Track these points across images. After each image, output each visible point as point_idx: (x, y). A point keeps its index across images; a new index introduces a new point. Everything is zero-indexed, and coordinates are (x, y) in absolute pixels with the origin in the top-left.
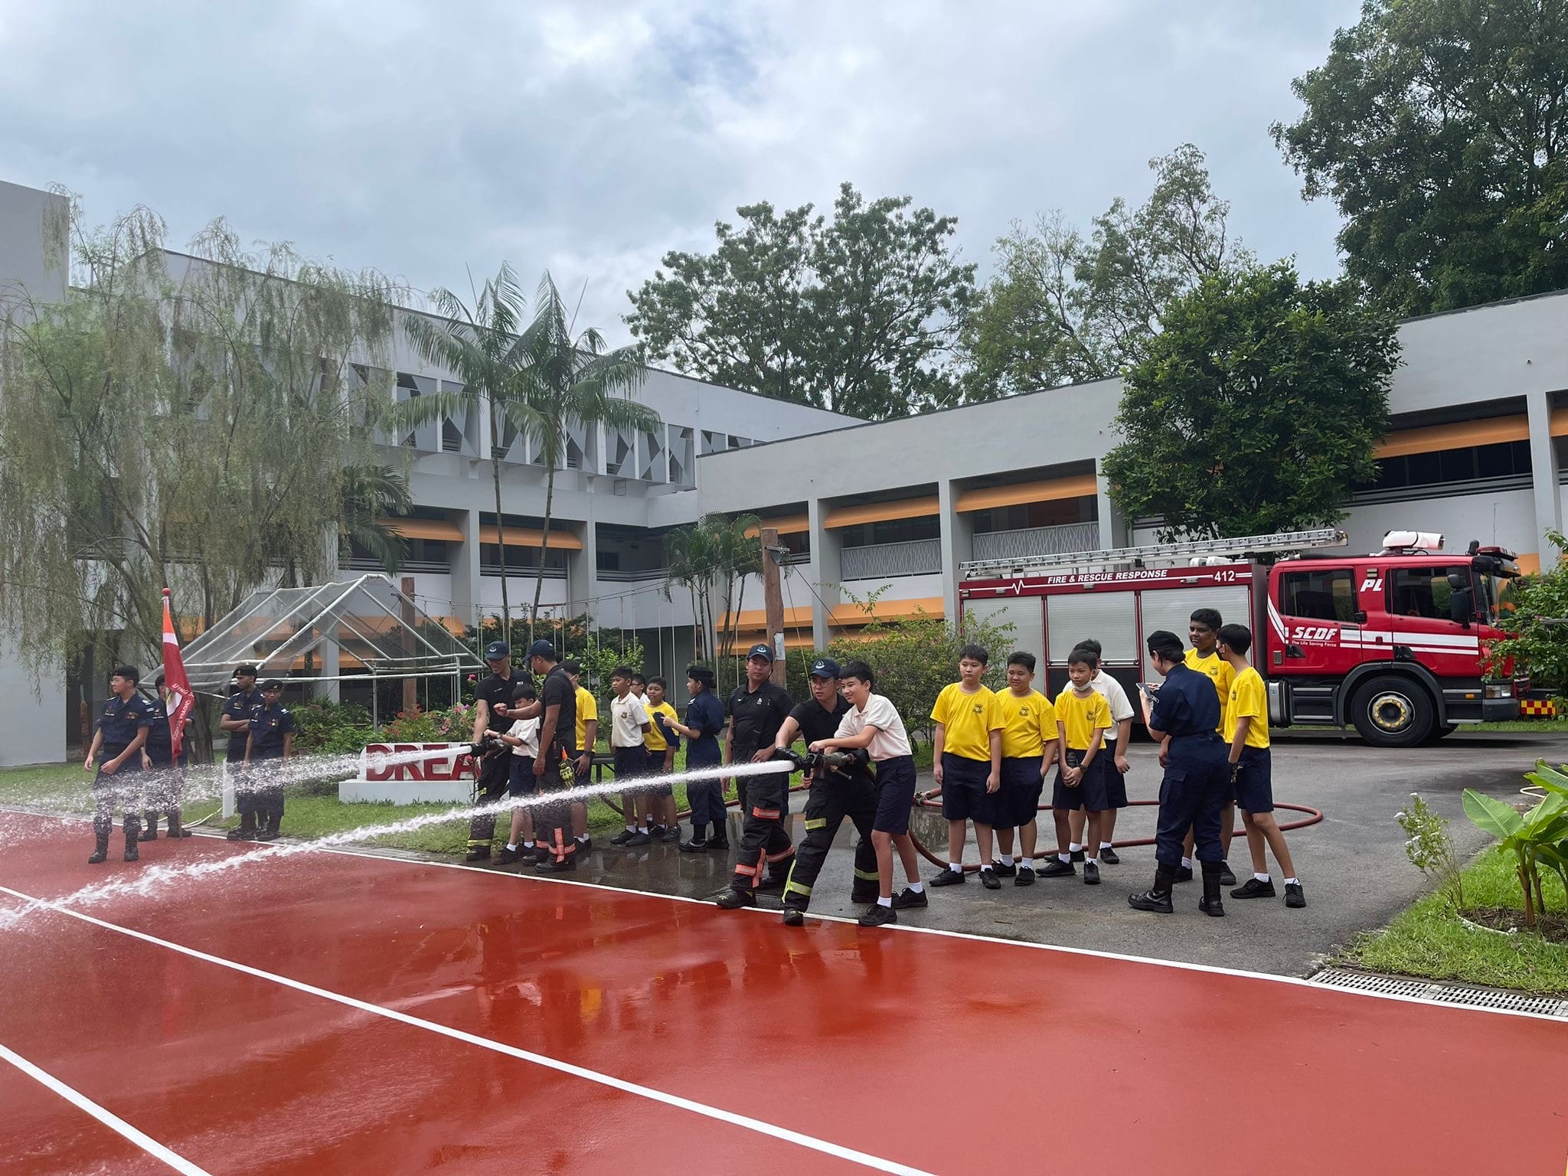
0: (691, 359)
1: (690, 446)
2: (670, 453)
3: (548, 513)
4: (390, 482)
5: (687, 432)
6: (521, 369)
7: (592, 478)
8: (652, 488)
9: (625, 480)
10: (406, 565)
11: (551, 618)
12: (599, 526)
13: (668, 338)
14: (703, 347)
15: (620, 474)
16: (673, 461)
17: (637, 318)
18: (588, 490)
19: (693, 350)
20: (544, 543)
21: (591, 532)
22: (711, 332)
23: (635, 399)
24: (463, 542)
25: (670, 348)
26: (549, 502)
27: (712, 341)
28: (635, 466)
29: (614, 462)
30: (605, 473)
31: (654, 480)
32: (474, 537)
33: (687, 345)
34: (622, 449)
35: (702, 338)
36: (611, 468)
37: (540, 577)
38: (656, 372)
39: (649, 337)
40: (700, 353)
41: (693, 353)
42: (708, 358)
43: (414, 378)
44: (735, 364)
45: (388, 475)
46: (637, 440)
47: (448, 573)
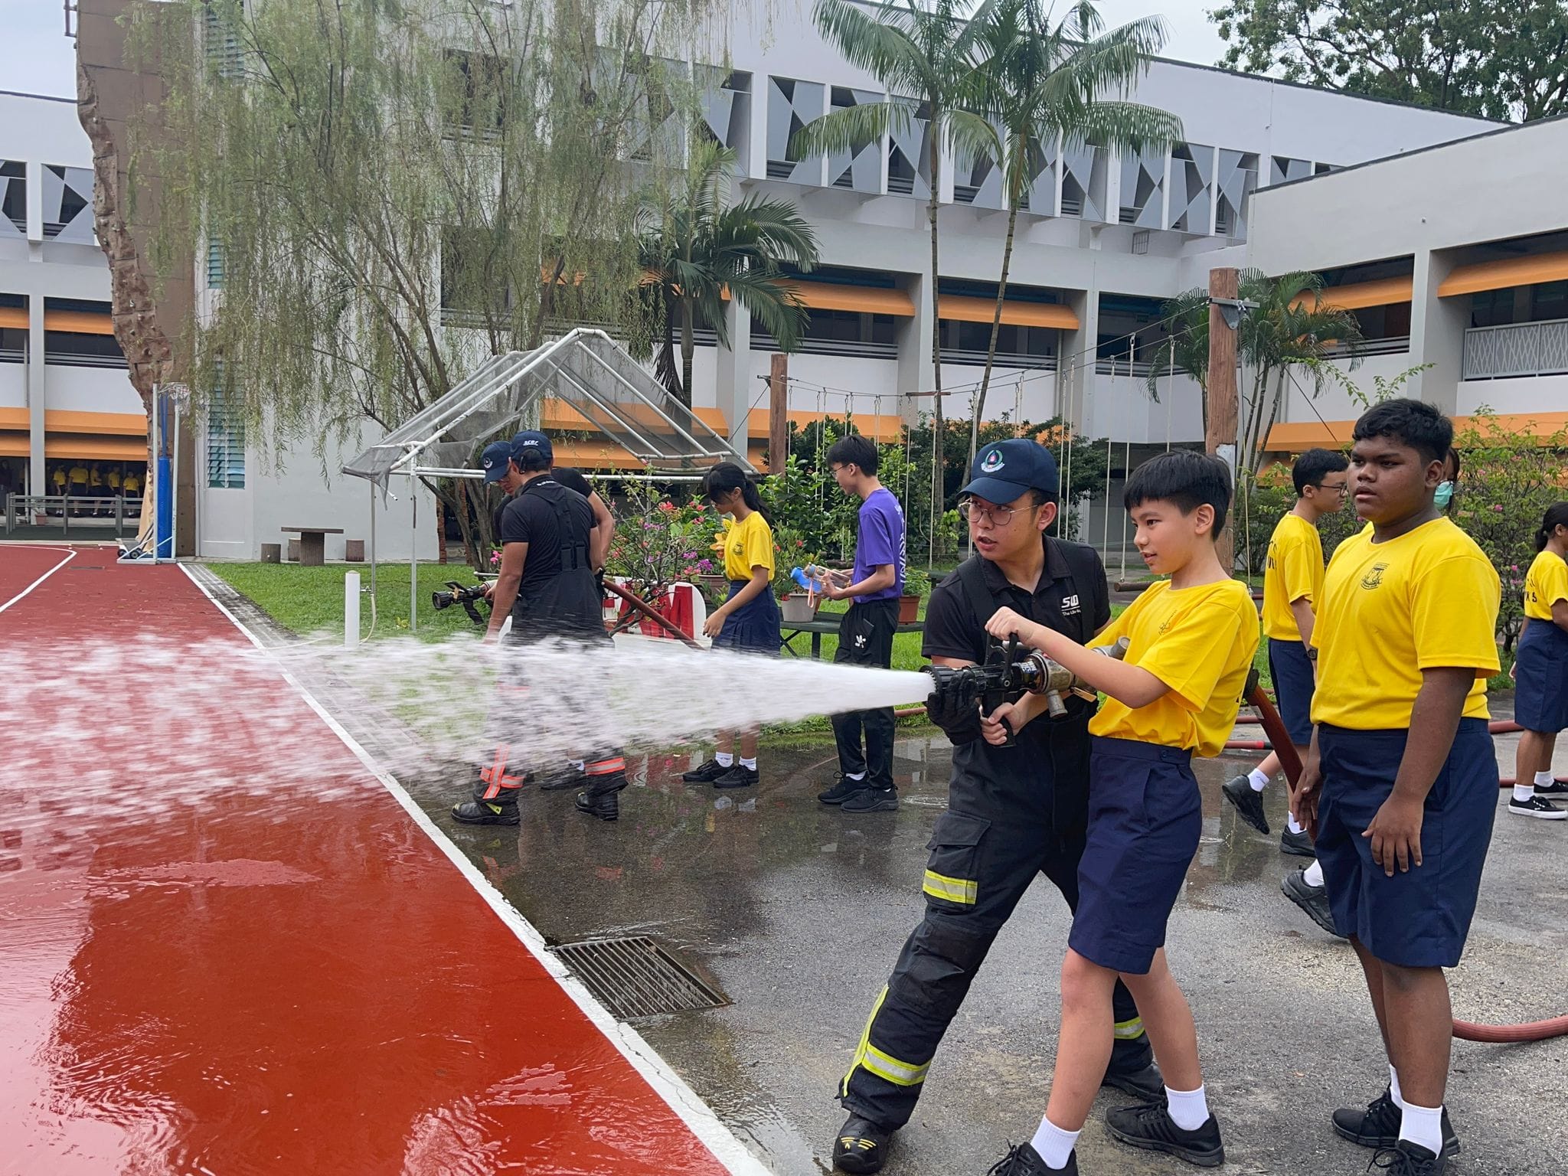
0: (1308, 68)
1: (1251, 179)
2: (1219, 190)
3: (1005, 274)
4: (792, 229)
5: (1248, 160)
6: (974, 66)
7: (1098, 229)
8: (1189, 244)
9: (1148, 231)
10: (805, 344)
11: (1011, 421)
12: (1105, 299)
13: (1272, 39)
14: (1327, 49)
15: (1140, 222)
16: (1222, 202)
17: (1229, 13)
18: (1092, 247)
19: (1312, 54)
20: (998, 317)
21: (1092, 307)
22: (1341, 23)
23: (1132, 100)
24: (913, 317)
25: (1277, 52)
26: (1007, 258)
27: (1340, 38)
28: (1163, 211)
29: (1131, 206)
30: (1116, 221)
31: (1190, 230)
32: (925, 310)
33: (1304, 49)
34: (1145, 185)
35: (1325, 34)
36: (1126, 215)
37: (988, 365)
38: (1207, 71)
39: (1247, 40)
40: (1323, 58)
41: (1312, 58)
42: (1335, 65)
43: (854, 94)
44: (1380, 73)
45: (788, 219)
46: (1167, 169)
47: (895, 358)
